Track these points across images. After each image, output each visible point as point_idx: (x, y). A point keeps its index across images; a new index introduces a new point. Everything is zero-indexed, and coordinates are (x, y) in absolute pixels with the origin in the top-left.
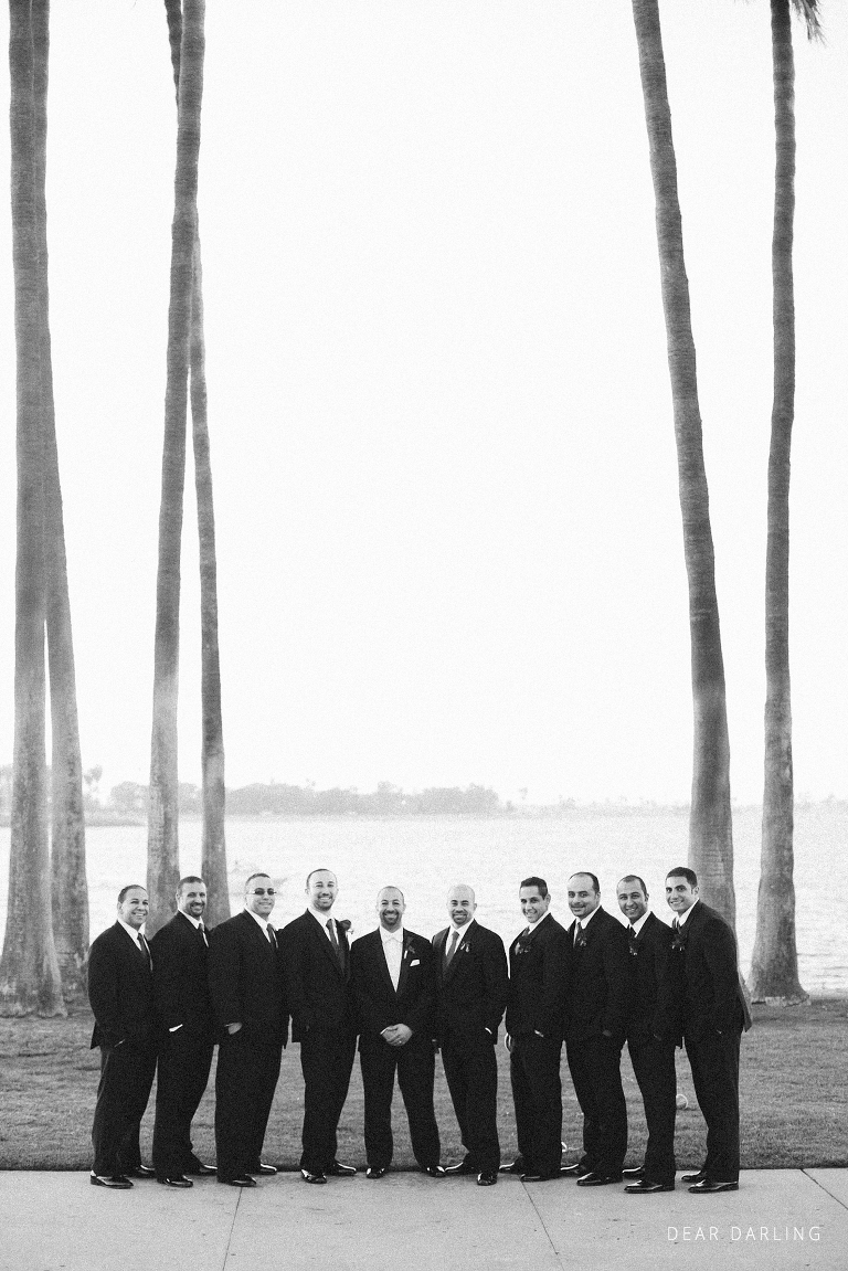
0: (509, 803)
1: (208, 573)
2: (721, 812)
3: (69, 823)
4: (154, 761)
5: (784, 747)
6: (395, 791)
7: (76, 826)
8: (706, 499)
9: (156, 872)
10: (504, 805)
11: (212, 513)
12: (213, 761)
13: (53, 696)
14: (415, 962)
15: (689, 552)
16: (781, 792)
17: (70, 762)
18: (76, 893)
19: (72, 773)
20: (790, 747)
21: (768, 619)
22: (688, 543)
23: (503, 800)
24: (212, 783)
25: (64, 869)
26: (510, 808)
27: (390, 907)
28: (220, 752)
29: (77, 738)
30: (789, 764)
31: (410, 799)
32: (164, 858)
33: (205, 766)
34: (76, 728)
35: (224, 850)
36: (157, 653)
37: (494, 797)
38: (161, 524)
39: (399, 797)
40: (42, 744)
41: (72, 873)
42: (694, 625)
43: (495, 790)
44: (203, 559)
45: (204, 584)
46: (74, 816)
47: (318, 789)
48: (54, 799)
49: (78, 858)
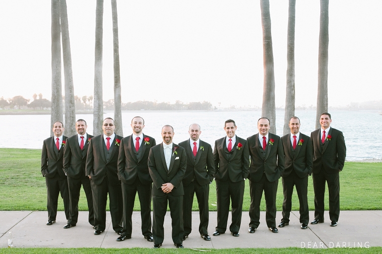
0: (215, 107)
1: (116, 31)
2: (272, 103)
3: (70, 107)
4: (95, 87)
5: (292, 84)
6: (181, 103)
7: (72, 108)
8: (269, 5)
9: (96, 122)
10: (214, 108)
11: (116, 12)
12: (117, 89)
13: (64, 67)
14: (177, 158)
15: (263, 22)
16: (291, 98)
17: (70, 88)
18: (72, 129)
19: (71, 92)
20: (294, 84)
21: (288, 44)
22: (262, 19)
23: (213, 107)
24: (117, 96)
25: (69, 121)
26: (216, 108)
27: (167, 135)
28: (119, 87)
29: (72, 81)
30: (294, 89)
31: (185, 105)
32: (99, 117)
33: (115, 91)
34: (72, 78)
35: (121, 116)
36: (96, 53)
37: (211, 105)
38: (96, 12)
39: (182, 105)
40: (60, 82)
41: (71, 122)
42: (264, 45)
43: (211, 103)
44: (114, 26)
45: (114, 34)
46: (72, 105)
47: (158, 103)
48: (65, 100)
49: (73, 118)
